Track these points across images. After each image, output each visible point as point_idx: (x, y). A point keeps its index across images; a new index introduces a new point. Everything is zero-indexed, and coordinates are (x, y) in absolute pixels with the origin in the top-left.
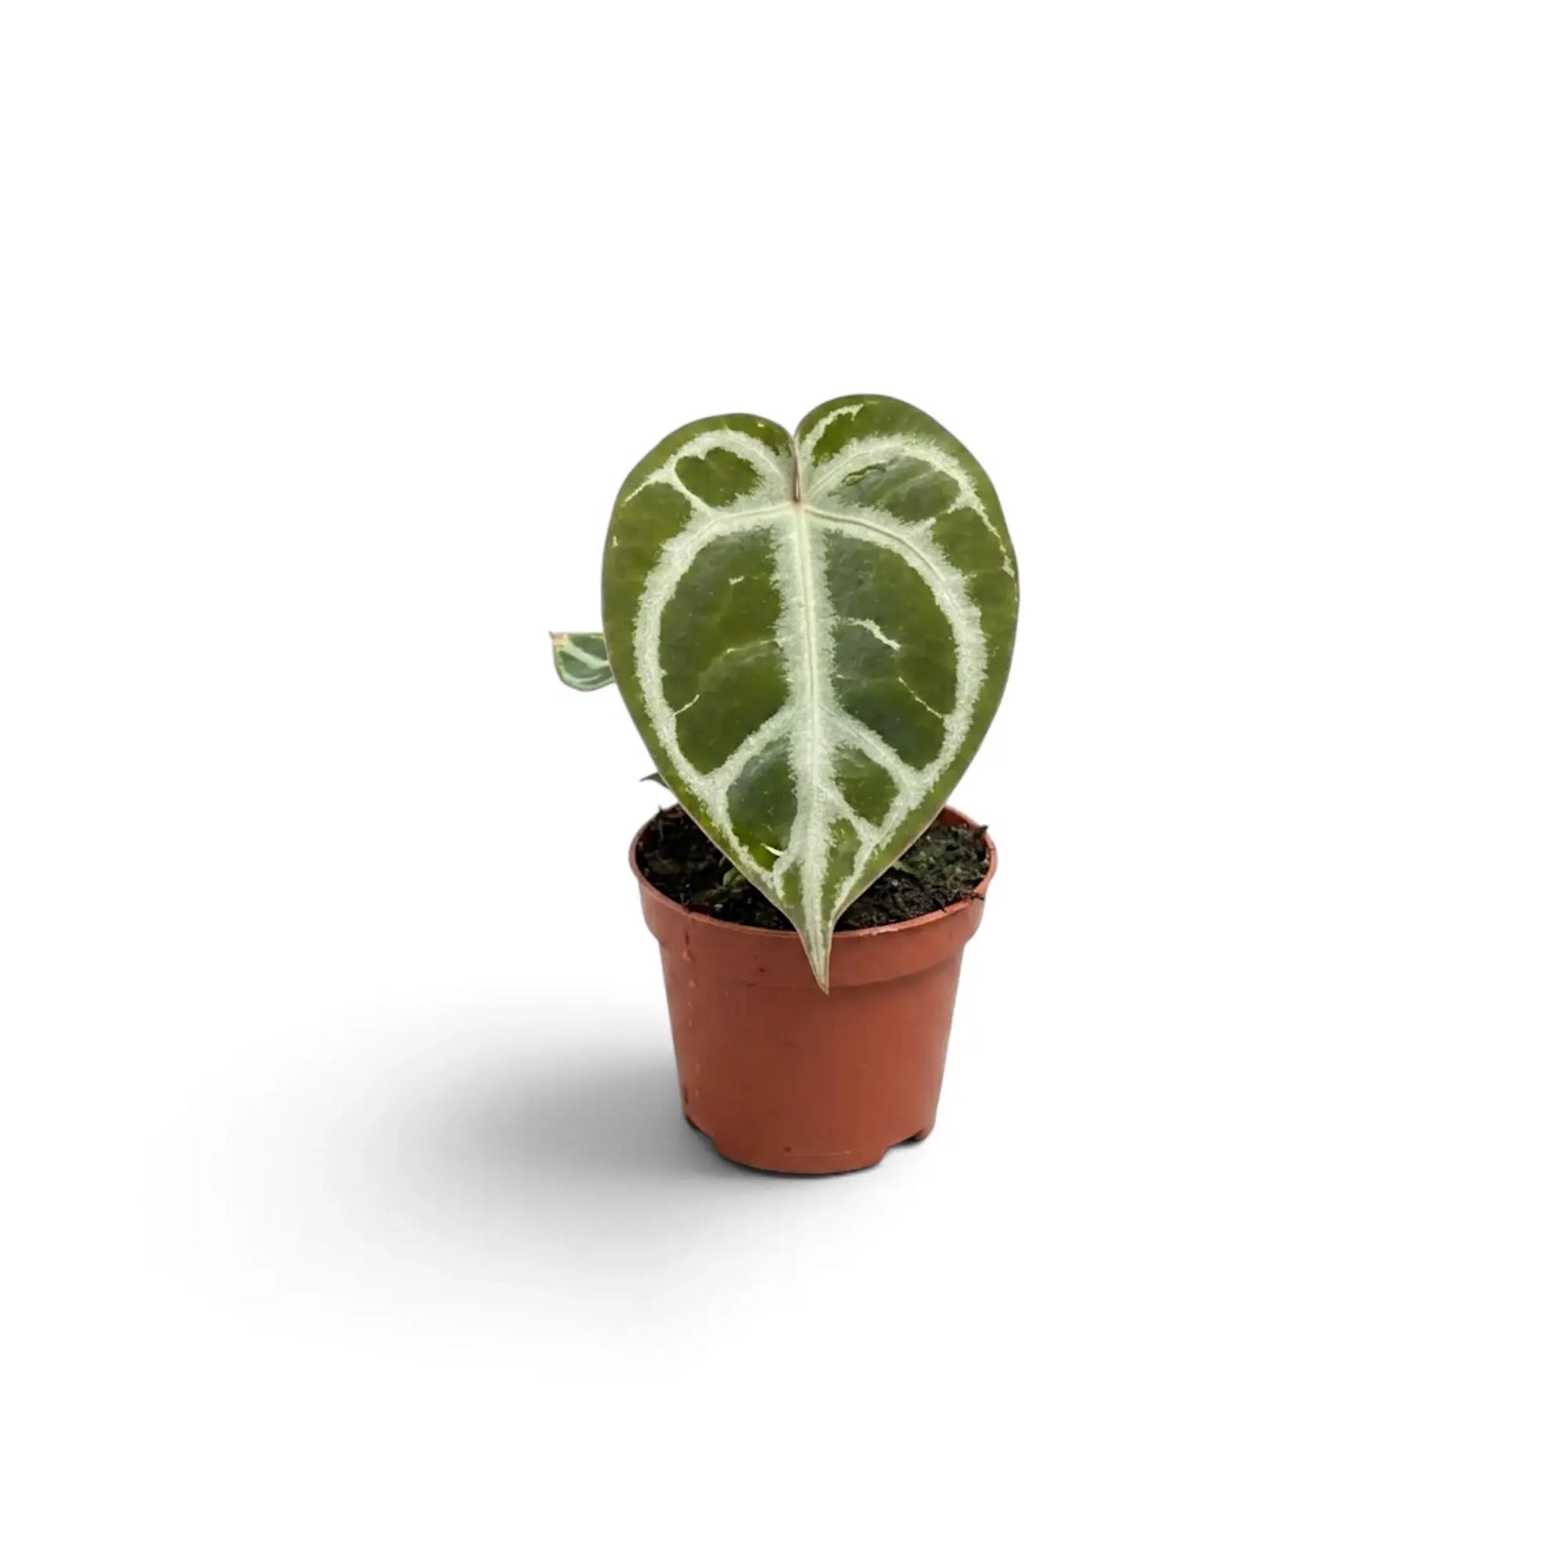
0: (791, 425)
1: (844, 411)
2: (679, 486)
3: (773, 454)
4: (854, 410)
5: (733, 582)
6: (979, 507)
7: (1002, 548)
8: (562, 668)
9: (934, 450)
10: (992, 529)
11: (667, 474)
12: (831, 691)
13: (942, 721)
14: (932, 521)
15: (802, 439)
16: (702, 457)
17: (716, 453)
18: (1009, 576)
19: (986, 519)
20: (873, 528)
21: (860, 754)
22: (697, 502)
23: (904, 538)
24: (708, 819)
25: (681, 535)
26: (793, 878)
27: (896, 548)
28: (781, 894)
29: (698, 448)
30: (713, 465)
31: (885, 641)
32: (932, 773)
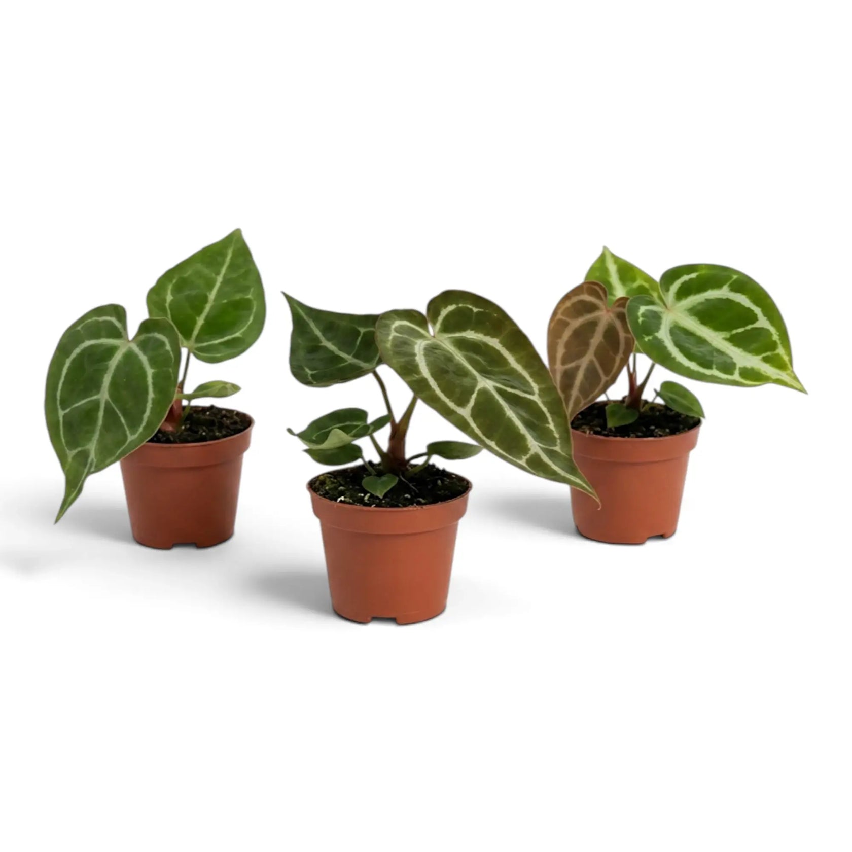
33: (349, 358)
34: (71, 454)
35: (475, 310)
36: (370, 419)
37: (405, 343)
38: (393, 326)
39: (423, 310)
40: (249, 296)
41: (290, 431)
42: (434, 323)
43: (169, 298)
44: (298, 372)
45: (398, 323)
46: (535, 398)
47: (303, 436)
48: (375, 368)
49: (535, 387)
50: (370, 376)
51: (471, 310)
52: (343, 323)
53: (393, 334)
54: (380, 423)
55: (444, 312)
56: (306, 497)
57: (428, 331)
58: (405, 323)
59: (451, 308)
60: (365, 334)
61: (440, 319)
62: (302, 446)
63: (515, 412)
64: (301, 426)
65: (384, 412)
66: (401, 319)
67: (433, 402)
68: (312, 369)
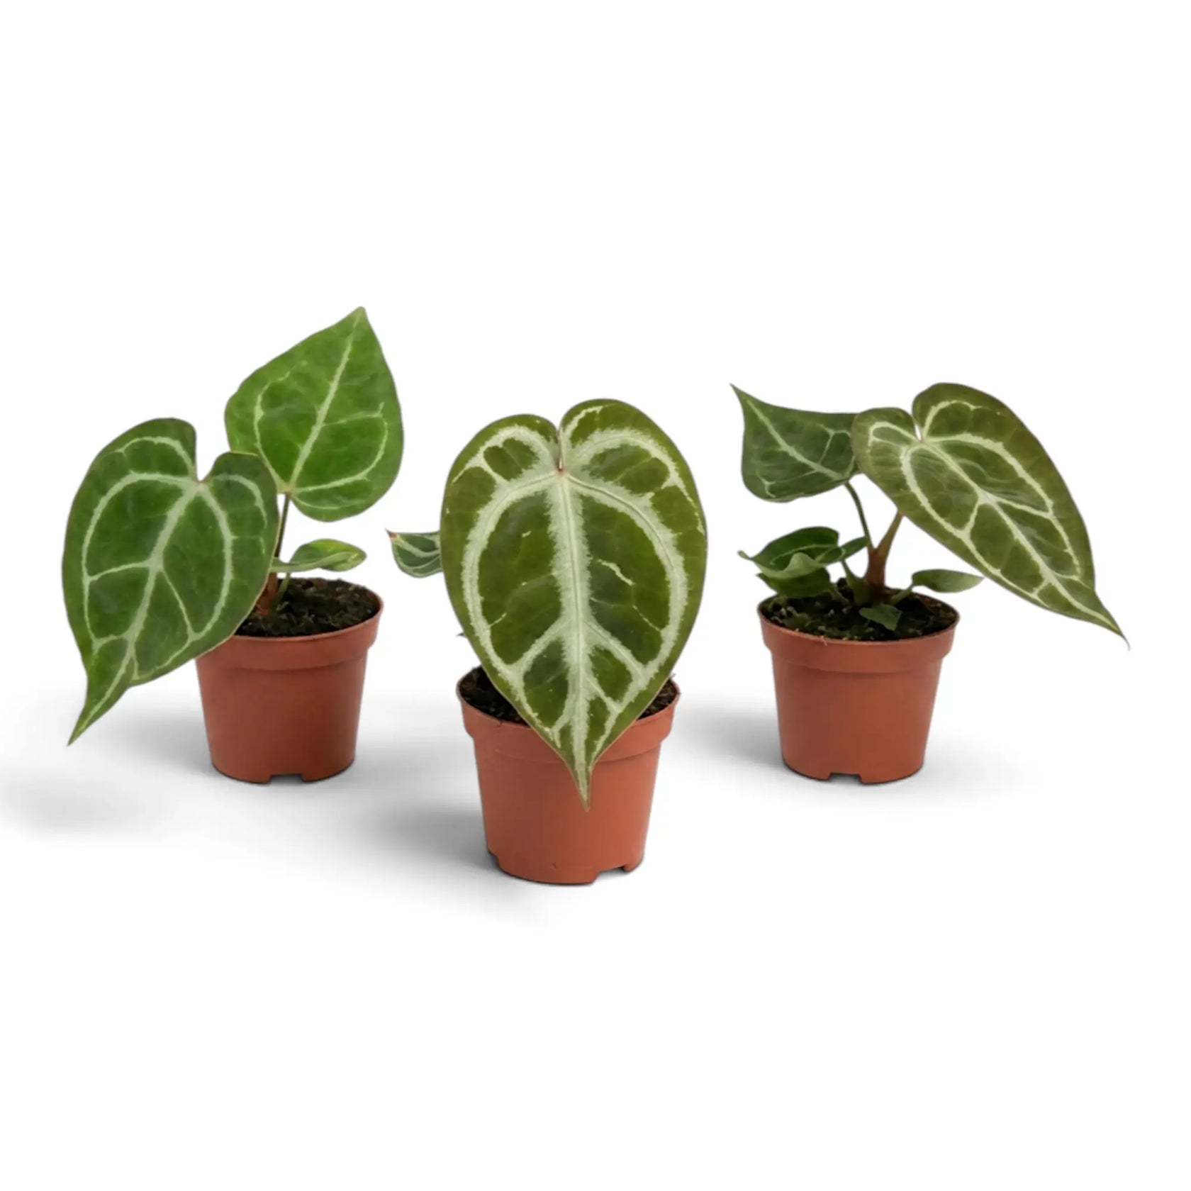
0: (556, 421)
1: (590, 410)
2: (487, 468)
3: (545, 441)
4: (598, 409)
5: (524, 535)
6: (681, 485)
7: (697, 514)
8: (399, 558)
9: (651, 441)
10: (690, 499)
11: (479, 461)
12: (589, 610)
13: (658, 633)
14: (650, 495)
15: (564, 430)
16: (501, 446)
17: (510, 442)
18: (701, 534)
19: (686, 494)
20: (612, 495)
21: (608, 653)
22: (498, 478)
23: (635, 507)
24: (513, 697)
25: (490, 503)
26: (566, 733)
27: (628, 512)
28: (559, 745)
29: (498, 440)
30: (508, 452)
31: (624, 579)
32: (653, 667)
33: (817, 467)
34: (98, 644)
35: (972, 407)
36: (842, 542)
37: (886, 450)
38: (872, 429)
39: (908, 408)
40: (377, 415)
41: (742, 554)
42: (922, 424)
43: (259, 413)
44: (752, 483)
45: (879, 425)
46: (1049, 515)
47: (758, 559)
48: (848, 479)
49: (1049, 503)
50: (841, 490)
51: (968, 409)
52: (809, 424)
53: (872, 439)
54: (855, 546)
55: (934, 411)
56: (755, 622)
57: (915, 435)
58: (886, 425)
59: (944, 405)
60: (836, 436)
61: (929, 420)
62: (755, 569)
63: (1024, 533)
64: (756, 549)
65: (860, 533)
66: (882, 419)
67: (923, 521)
68: (769, 479)
